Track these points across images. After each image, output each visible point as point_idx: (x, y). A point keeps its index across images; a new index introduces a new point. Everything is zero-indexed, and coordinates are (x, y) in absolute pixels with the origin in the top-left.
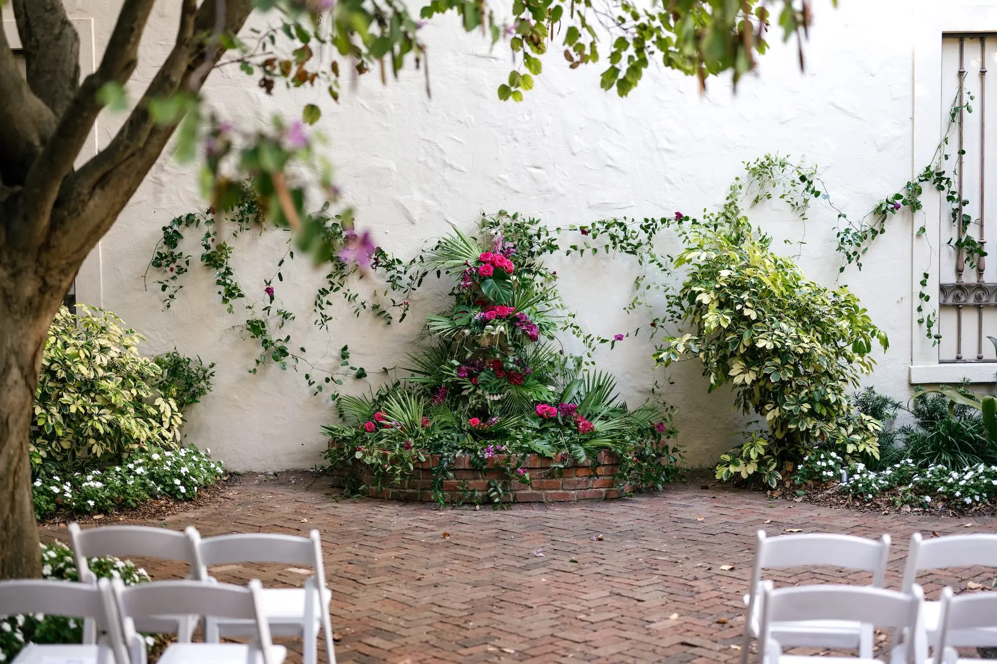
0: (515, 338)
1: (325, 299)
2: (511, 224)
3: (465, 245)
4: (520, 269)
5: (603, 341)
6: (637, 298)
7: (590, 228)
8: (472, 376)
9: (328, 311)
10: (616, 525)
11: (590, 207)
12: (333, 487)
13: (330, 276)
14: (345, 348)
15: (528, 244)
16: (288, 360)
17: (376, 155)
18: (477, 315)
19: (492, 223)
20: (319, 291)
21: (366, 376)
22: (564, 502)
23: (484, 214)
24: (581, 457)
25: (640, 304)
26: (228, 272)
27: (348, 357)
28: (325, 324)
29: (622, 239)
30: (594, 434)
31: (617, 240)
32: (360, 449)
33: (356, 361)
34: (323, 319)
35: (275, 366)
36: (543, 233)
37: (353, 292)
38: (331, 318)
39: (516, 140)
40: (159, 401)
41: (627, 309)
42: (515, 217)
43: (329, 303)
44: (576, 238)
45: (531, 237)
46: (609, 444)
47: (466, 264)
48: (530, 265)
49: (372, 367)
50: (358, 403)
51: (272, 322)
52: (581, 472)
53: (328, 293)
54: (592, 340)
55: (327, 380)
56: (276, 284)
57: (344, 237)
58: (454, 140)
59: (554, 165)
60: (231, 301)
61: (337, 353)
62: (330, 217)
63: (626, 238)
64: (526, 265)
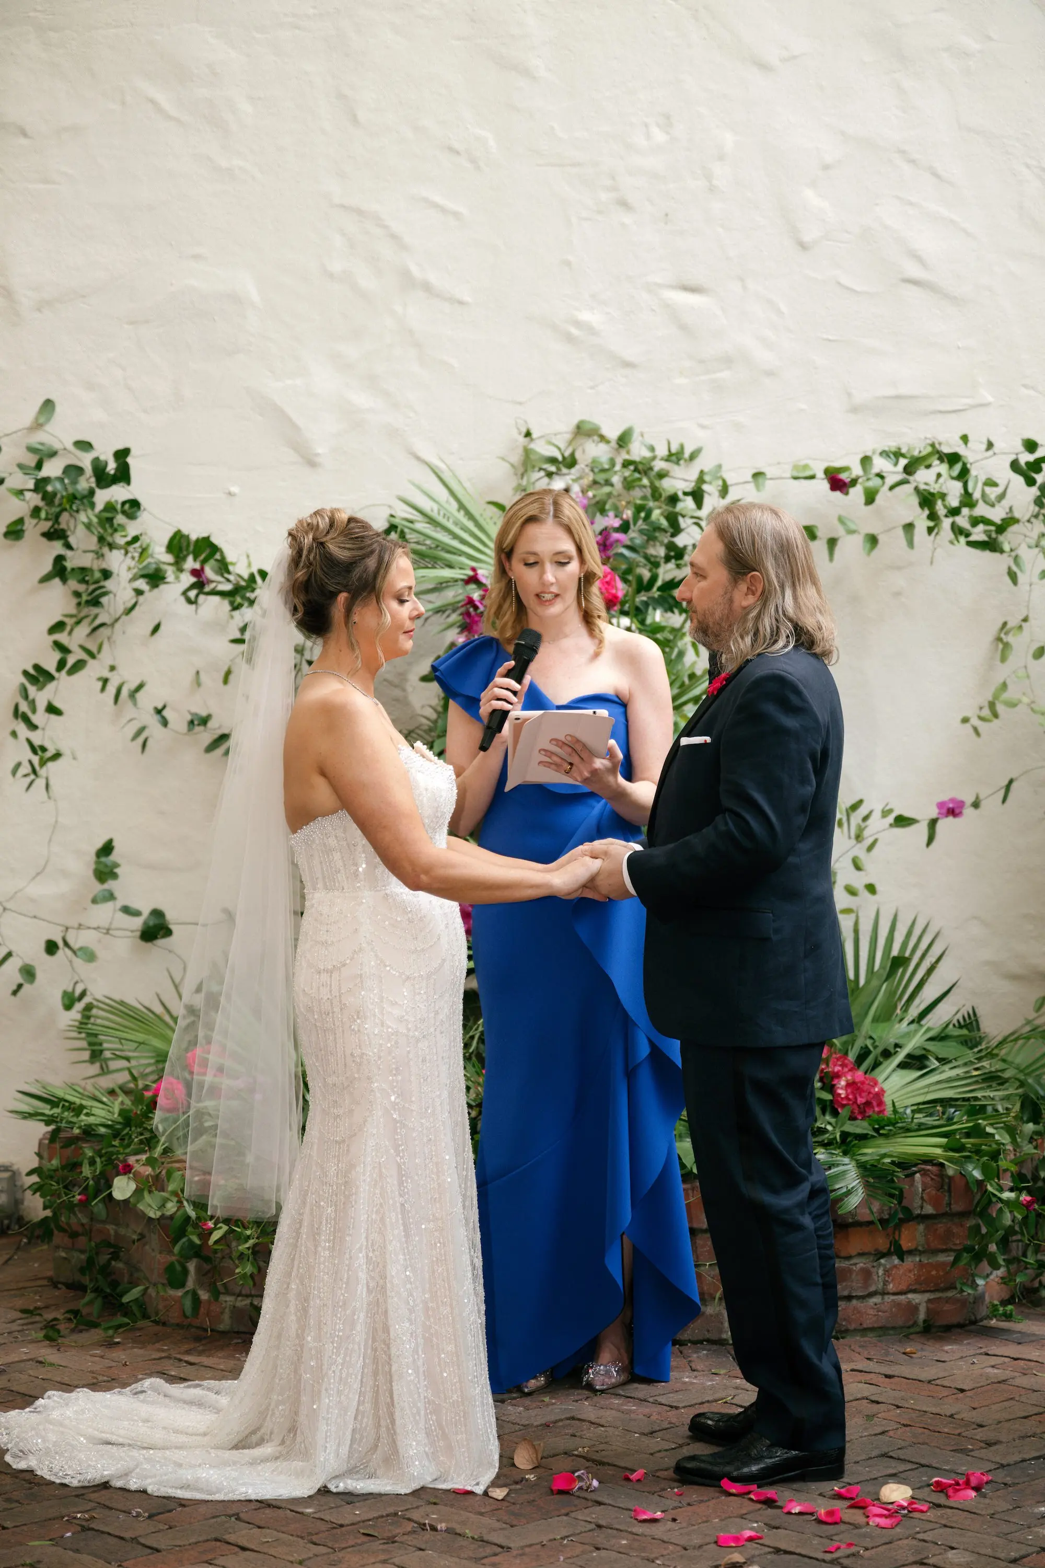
1: (42, 697)
2: (612, 463)
3: (470, 525)
4: (643, 597)
5: (902, 821)
6: (1004, 686)
7: (857, 470)
9: (51, 734)
10: (980, 1434)
11: (855, 410)
12: (54, 1284)
13: (58, 627)
14: (107, 849)
15: (664, 523)
17: (197, 257)
19: (553, 460)
20: (25, 673)
21: (168, 932)
23: (528, 434)
24: (849, 1193)
25: (1012, 705)
27: (114, 876)
28: (42, 772)
29: (954, 502)
30: (884, 1121)
31: (940, 509)
32: (127, 1169)
33: (139, 889)
34: (36, 760)
36: (711, 489)
37: (129, 676)
38: (57, 756)
39: (624, 204)
41: (975, 721)
42: (623, 441)
43: (52, 709)
44: (816, 504)
45: (673, 499)
46: (939, 1151)
47: (473, 579)
48: (672, 585)
49: (189, 906)
53: (50, 677)
54: (865, 819)
55: (51, 948)
57: (99, 506)
58: (436, 206)
59: (741, 279)
61: (83, 864)
62: (57, 446)
63: (968, 500)
64: (659, 583)
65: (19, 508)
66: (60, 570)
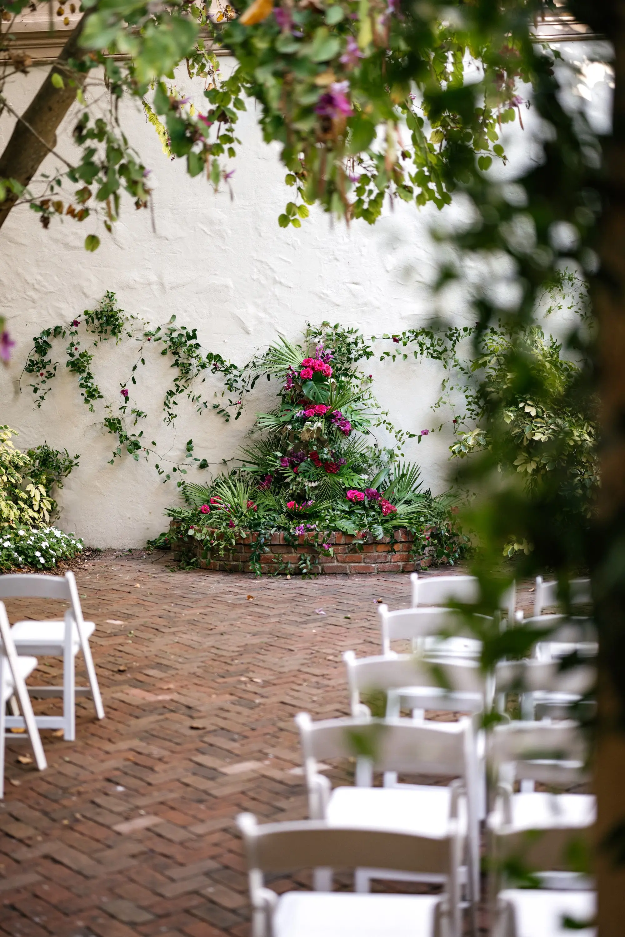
0: (330, 433)
1: (172, 400)
2: (332, 333)
3: (290, 352)
4: (338, 373)
5: (412, 436)
6: (442, 398)
7: (401, 336)
8: (294, 466)
9: (174, 410)
10: (400, 591)
11: (402, 318)
12: (174, 560)
13: (176, 380)
14: (190, 442)
15: (346, 351)
16: (140, 452)
17: (215, 274)
18: (298, 412)
19: (315, 333)
20: (167, 392)
21: (207, 466)
22: (365, 573)
23: (309, 325)
24: (379, 535)
25: (445, 403)
26: (90, 376)
27: (192, 450)
28: (172, 421)
29: (429, 346)
30: (394, 516)
31: (424, 347)
32: (192, 528)
33: (199, 453)
34: (170, 417)
35: (131, 457)
36: (359, 341)
37: (196, 393)
38: (176, 416)
39: (337, 259)
40: (30, 487)
41: (434, 408)
42: (336, 327)
43: (175, 403)
44: (389, 346)
45: (349, 345)
46: (406, 524)
47: (289, 368)
48: (346, 369)
49: (213, 459)
50: (200, 489)
51: (128, 420)
52: (381, 548)
53: (175, 394)
54: (402, 435)
55: (175, 470)
56: (130, 387)
57: (188, 345)
58: (283, 260)
59: (370, 281)
60: (92, 402)
61: (183, 447)
62: (176, 328)
63: (432, 345)
64: (343, 368)
65: (165, 346)
66: (176, 364)
